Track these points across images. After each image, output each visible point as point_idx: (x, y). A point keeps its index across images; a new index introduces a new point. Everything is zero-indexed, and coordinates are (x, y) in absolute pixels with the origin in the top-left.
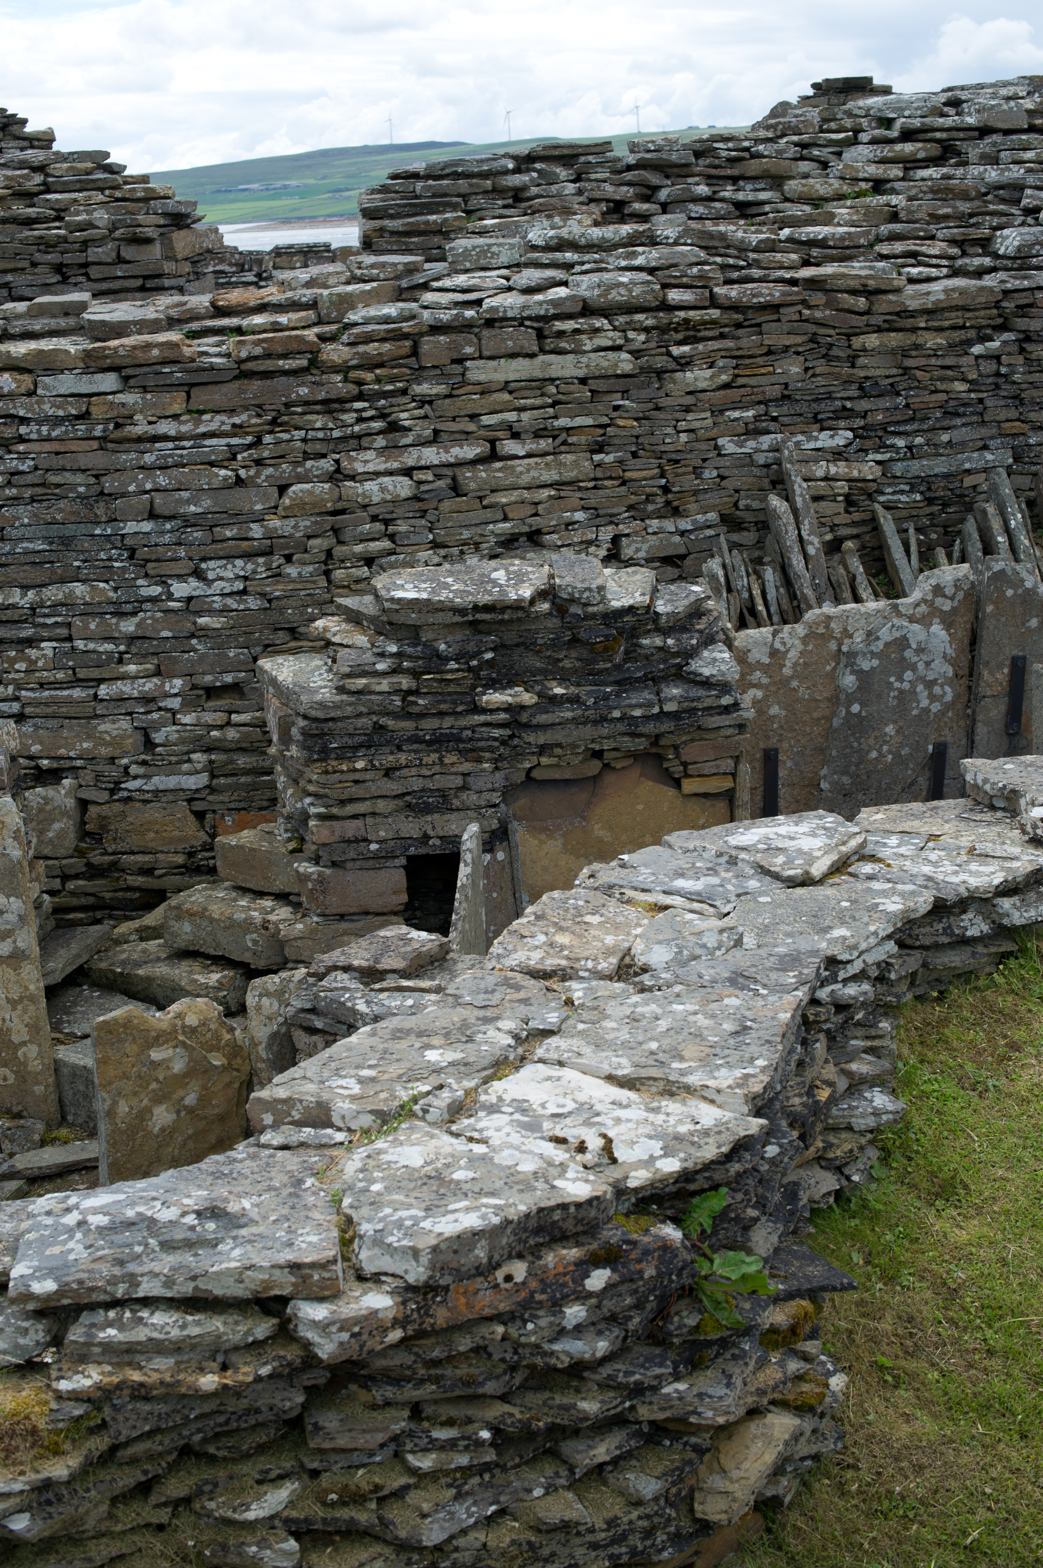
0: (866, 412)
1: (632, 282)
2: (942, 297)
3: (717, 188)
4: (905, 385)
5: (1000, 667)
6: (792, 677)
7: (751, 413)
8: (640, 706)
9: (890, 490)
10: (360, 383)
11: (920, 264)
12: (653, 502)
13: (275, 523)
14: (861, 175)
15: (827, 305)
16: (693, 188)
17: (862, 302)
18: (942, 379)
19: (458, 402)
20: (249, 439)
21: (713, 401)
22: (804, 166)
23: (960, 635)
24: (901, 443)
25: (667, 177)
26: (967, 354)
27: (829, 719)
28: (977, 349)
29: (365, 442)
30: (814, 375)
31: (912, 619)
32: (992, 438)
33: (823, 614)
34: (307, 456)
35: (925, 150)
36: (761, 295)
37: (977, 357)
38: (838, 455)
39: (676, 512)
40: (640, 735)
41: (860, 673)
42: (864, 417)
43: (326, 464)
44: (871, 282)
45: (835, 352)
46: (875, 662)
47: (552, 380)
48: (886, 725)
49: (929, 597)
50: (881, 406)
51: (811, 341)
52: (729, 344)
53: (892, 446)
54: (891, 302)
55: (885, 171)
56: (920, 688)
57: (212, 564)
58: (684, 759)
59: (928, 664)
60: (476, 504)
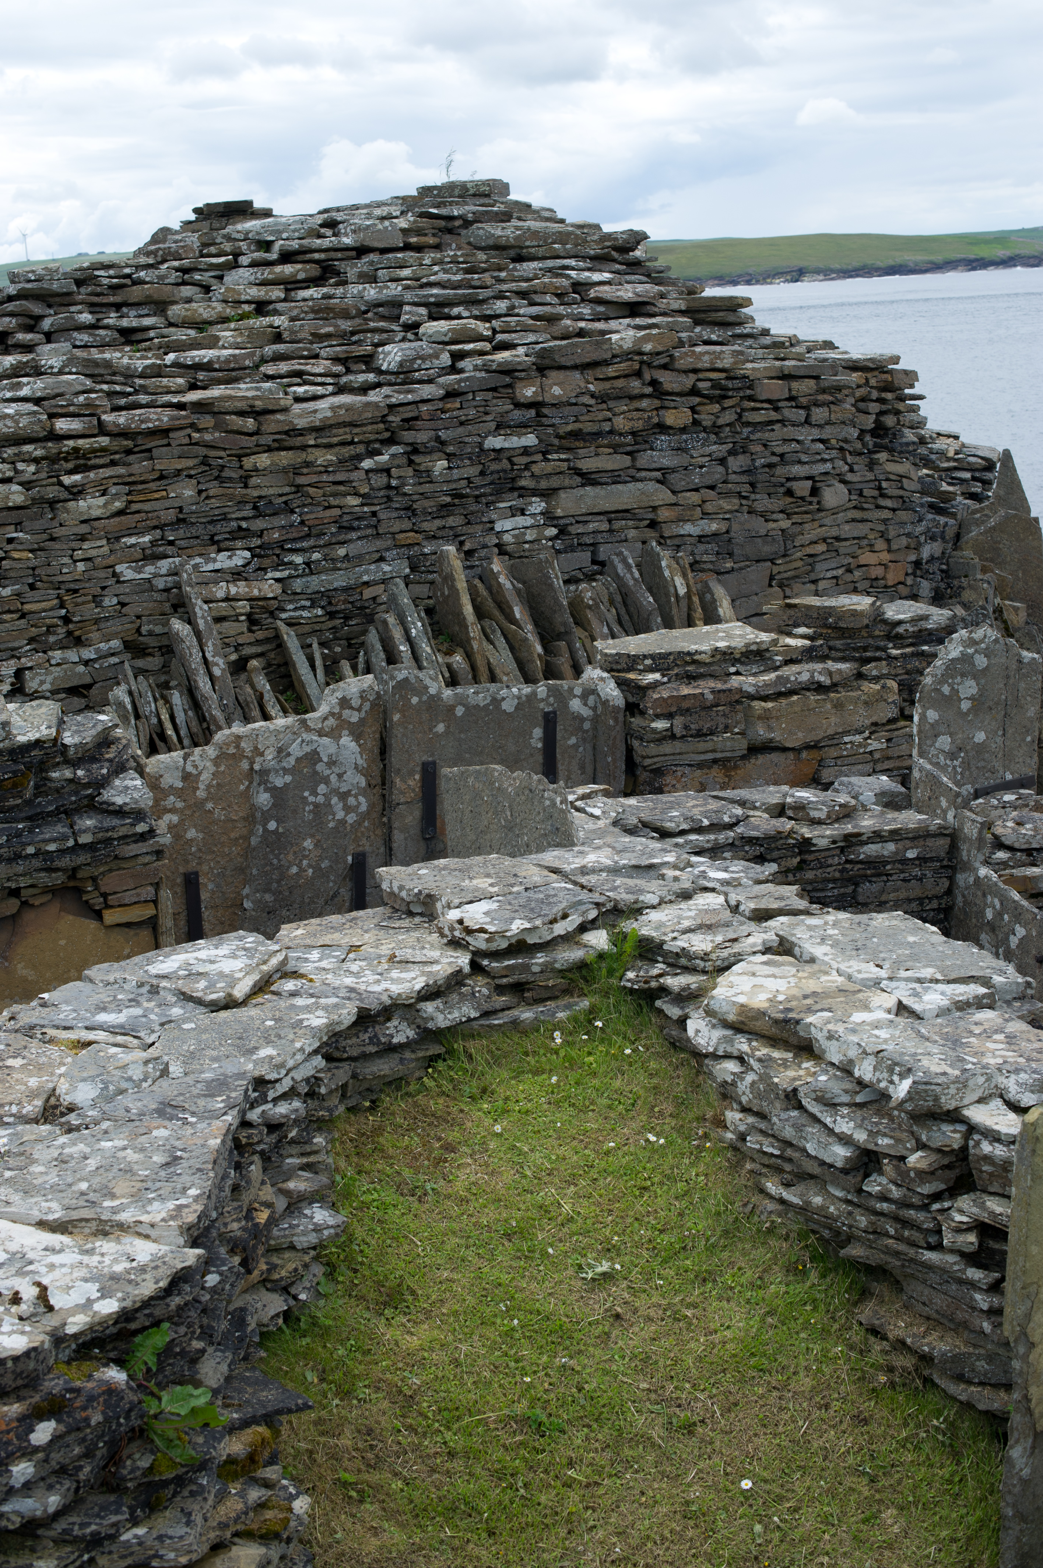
0: (262, 531)
1: (18, 413)
2: (329, 414)
3: (100, 316)
4: (299, 502)
5: (411, 773)
6: (206, 799)
7: (147, 539)
8: (54, 840)
9: (291, 607)
11: (305, 383)
12: (55, 633)
14: (243, 298)
15: (216, 427)
16: (76, 316)
17: (250, 423)
18: (334, 495)
21: (109, 529)
22: (187, 291)
23: (369, 745)
24: (298, 559)
25: (50, 306)
26: (357, 468)
27: (247, 838)
28: (367, 464)
30: (208, 498)
31: (321, 733)
32: (388, 549)
33: (232, 734)
35: (305, 271)
36: (149, 420)
37: (367, 472)
38: (237, 575)
39: (79, 642)
40: (57, 870)
41: (274, 791)
42: (261, 536)
44: (258, 403)
45: (227, 473)
46: (288, 779)
48: (304, 839)
49: (337, 710)
50: (276, 524)
51: (203, 463)
52: (121, 470)
53: (291, 563)
54: (279, 421)
55: (267, 292)
56: (335, 800)
58: (103, 890)
59: (340, 776)
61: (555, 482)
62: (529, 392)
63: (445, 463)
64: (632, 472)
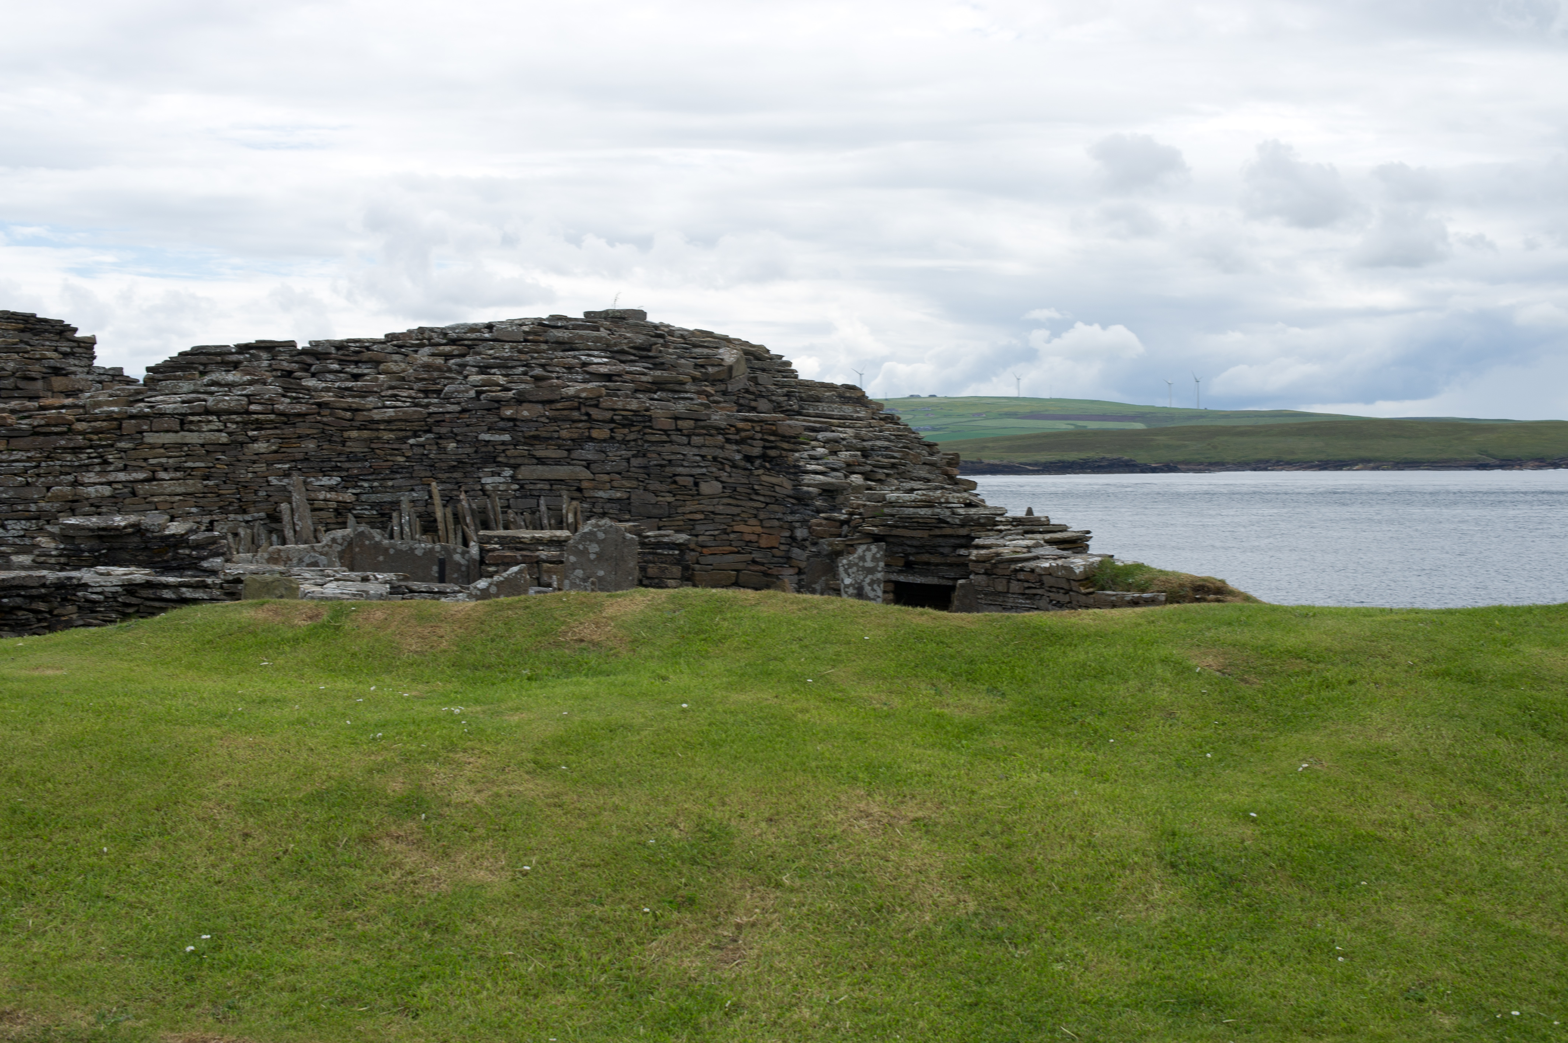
0: (348, 468)
1: (232, 401)
2: (393, 414)
3: (344, 366)
4: (371, 456)
7: (287, 466)
9: (359, 508)
10: (91, 440)
12: (232, 505)
13: (42, 504)
15: (331, 415)
16: (331, 365)
17: (348, 415)
18: (391, 455)
19: (138, 452)
20: (34, 464)
21: (268, 459)
22: (394, 357)
24: (366, 485)
26: (406, 443)
28: (412, 441)
29: (90, 468)
30: (322, 449)
32: (417, 485)
34: (62, 473)
35: (458, 349)
37: (412, 445)
38: (331, 489)
39: (245, 512)
42: (347, 471)
43: (70, 478)
45: (334, 438)
47: (187, 444)
50: (357, 466)
51: (321, 432)
52: (278, 432)
53: (362, 486)
54: (365, 415)
57: (10, 522)
60: (143, 501)
61: (519, 461)
62: (508, 413)
63: (455, 445)
64: (568, 460)
